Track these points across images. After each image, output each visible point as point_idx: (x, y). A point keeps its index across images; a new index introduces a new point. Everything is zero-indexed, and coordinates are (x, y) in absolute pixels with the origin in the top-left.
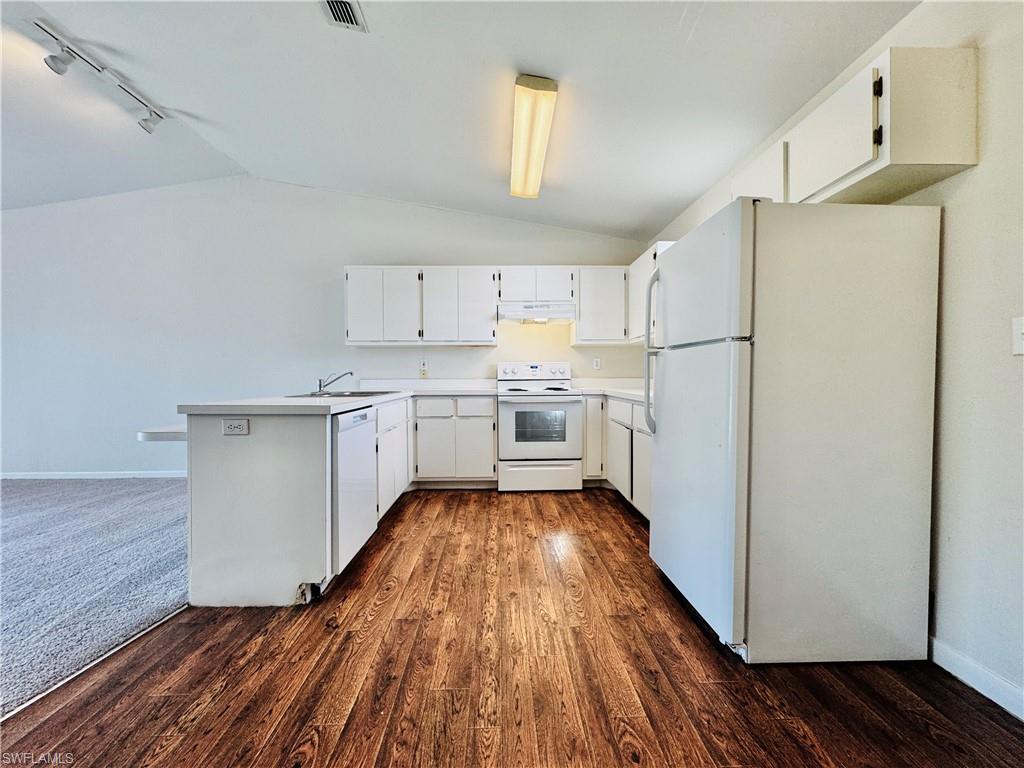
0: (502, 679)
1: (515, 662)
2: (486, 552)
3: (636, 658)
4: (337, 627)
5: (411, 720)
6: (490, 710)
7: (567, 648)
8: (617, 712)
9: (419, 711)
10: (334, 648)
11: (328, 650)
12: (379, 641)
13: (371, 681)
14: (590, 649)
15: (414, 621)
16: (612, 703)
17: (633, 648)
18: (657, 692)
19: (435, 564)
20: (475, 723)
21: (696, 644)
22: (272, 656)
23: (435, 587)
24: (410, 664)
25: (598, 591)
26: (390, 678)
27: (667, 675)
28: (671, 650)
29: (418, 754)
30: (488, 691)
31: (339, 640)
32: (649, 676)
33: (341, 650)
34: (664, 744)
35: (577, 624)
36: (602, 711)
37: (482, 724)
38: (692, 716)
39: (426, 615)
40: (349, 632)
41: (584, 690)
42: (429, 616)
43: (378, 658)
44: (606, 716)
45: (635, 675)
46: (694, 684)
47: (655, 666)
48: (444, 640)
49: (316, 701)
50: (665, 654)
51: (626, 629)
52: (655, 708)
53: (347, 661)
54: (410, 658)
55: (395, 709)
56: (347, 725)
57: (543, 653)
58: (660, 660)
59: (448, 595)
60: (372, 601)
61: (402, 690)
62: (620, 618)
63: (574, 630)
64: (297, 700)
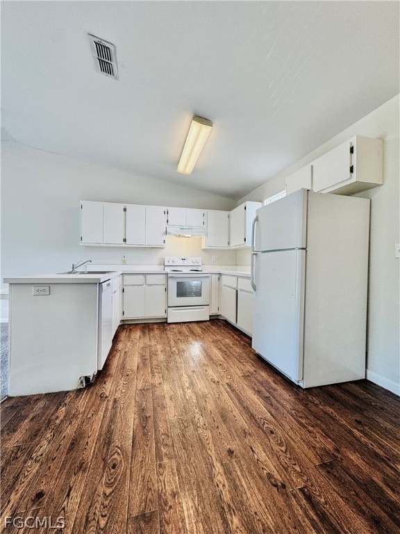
0: (203, 410)
1: (206, 401)
2: (172, 353)
3: (259, 392)
4: (107, 397)
5: (165, 434)
6: (202, 424)
7: (227, 392)
8: (258, 416)
9: (168, 430)
10: (110, 407)
11: (107, 409)
12: (134, 401)
13: (137, 420)
14: (238, 392)
15: (147, 390)
16: (255, 413)
17: (256, 389)
18: (272, 405)
19: (148, 361)
20: (197, 430)
21: (281, 383)
22: (75, 416)
23: (152, 372)
24: (155, 409)
25: (232, 366)
26: (147, 417)
27: (274, 397)
28: (272, 388)
29: (175, 448)
30: (198, 416)
31: (111, 403)
32: (266, 399)
33: (114, 408)
34: (281, 425)
35: (228, 381)
36: (252, 416)
37: (200, 431)
38: (288, 412)
39: (153, 386)
40: (115, 399)
41: (241, 409)
42: (155, 386)
43: (136, 409)
44: (254, 418)
45: (261, 400)
46: (285, 400)
47: (267, 395)
48: (167, 396)
49: (111, 434)
50: (269, 389)
51: (250, 381)
52: (273, 412)
53: (120, 413)
54: (153, 407)
55: (155, 431)
56: (133, 442)
57: (217, 396)
58: (269, 392)
59: (161, 375)
60: (121, 382)
61: (155, 422)
62: (246, 376)
63: (227, 384)
64: (100, 435)
